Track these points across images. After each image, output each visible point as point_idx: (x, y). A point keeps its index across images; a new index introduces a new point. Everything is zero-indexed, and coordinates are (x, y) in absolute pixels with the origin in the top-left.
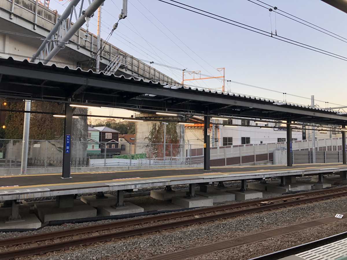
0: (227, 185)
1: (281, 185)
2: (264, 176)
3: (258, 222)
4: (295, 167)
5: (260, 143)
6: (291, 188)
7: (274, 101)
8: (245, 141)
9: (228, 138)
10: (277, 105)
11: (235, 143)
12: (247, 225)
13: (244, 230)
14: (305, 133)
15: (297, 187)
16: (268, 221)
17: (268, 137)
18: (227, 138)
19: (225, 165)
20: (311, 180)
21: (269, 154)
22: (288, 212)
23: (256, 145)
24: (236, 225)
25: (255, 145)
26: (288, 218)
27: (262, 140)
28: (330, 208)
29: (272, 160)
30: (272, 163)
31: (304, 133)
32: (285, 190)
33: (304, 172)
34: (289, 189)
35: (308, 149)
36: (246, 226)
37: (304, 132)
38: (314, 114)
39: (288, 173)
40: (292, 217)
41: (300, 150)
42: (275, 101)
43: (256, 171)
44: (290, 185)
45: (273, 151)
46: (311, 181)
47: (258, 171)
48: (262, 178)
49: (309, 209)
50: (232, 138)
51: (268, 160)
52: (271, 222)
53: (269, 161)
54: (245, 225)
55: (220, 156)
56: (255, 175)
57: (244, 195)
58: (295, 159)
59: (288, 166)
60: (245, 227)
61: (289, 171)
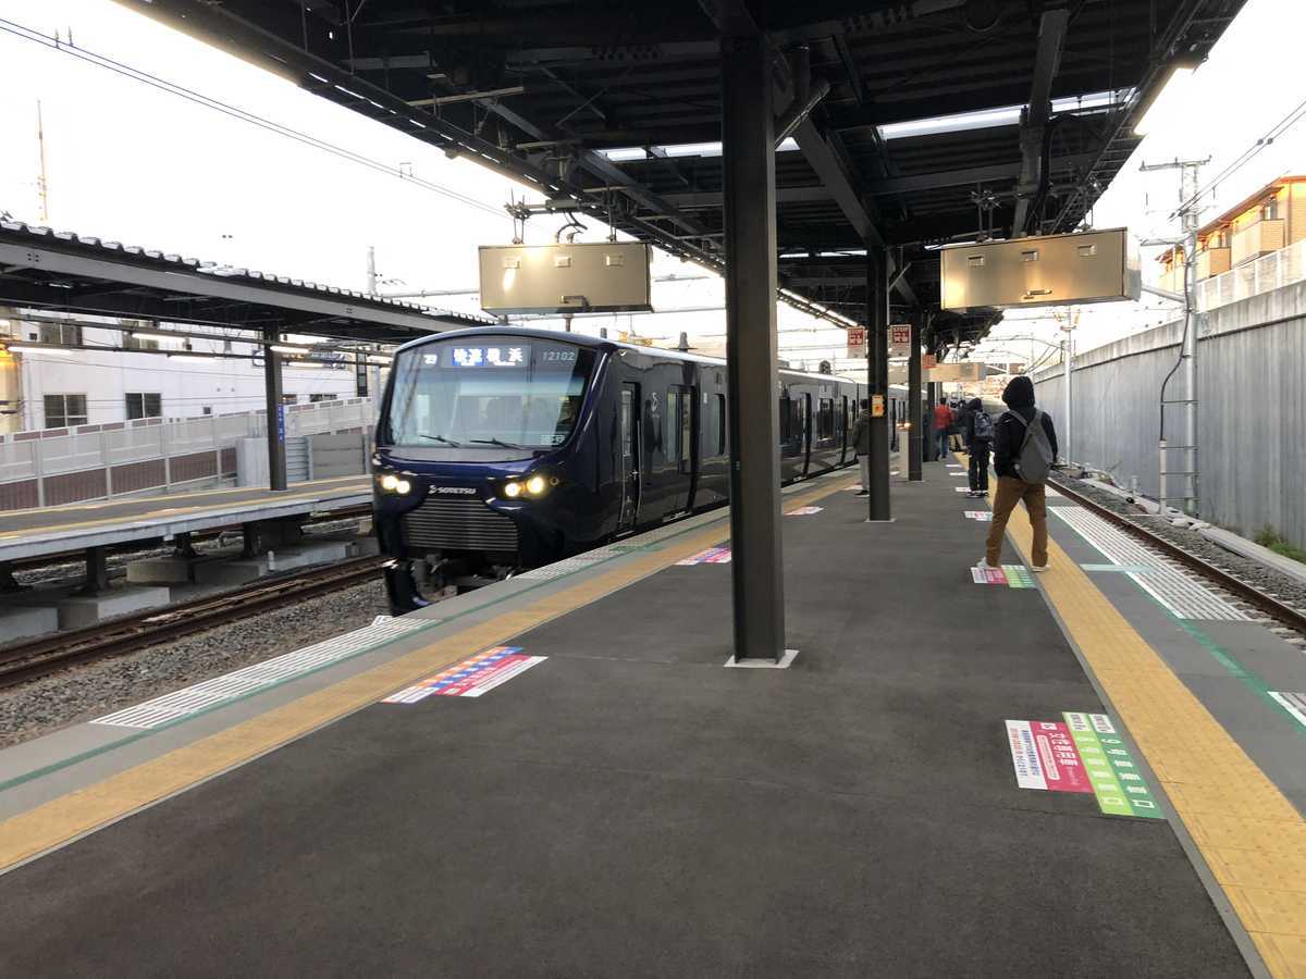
0: (37, 579)
1: (247, 554)
2: (168, 530)
3: (114, 684)
4: (296, 491)
5: (200, 413)
6: (275, 560)
7: (198, 263)
8: (142, 406)
9: (68, 396)
10: (211, 276)
11: (95, 417)
12: (68, 700)
13: (49, 717)
14: (365, 374)
15: (299, 555)
16: (150, 675)
17: (233, 390)
18: (62, 396)
19: (35, 504)
20: (358, 529)
21: (223, 451)
22: (231, 634)
23: (175, 422)
24: (21, 709)
25: (171, 420)
26: (225, 654)
27: (207, 403)
28: (369, 606)
29: (235, 475)
30: (232, 484)
31: (362, 375)
32: (256, 569)
33: (316, 505)
34: (268, 566)
35: (360, 428)
36: (62, 705)
37: (362, 371)
38: (350, 311)
39: (259, 510)
40: (239, 647)
41: (334, 433)
42: (201, 262)
43: (143, 514)
44: (271, 553)
45: (237, 442)
46: (359, 532)
47: (150, 514)
48: (162, 538)
49: (303, 615)
50: (84, 396)
51: (220, 474)
52: (161, 675)
53: (223, 477)
54: (57, 701)
55: (16, 470)
56: (134, 530)
57: (96, 606)
58: (315, 465)
59: (272, 489)
60: (58, 707)
61: (262, 506)
